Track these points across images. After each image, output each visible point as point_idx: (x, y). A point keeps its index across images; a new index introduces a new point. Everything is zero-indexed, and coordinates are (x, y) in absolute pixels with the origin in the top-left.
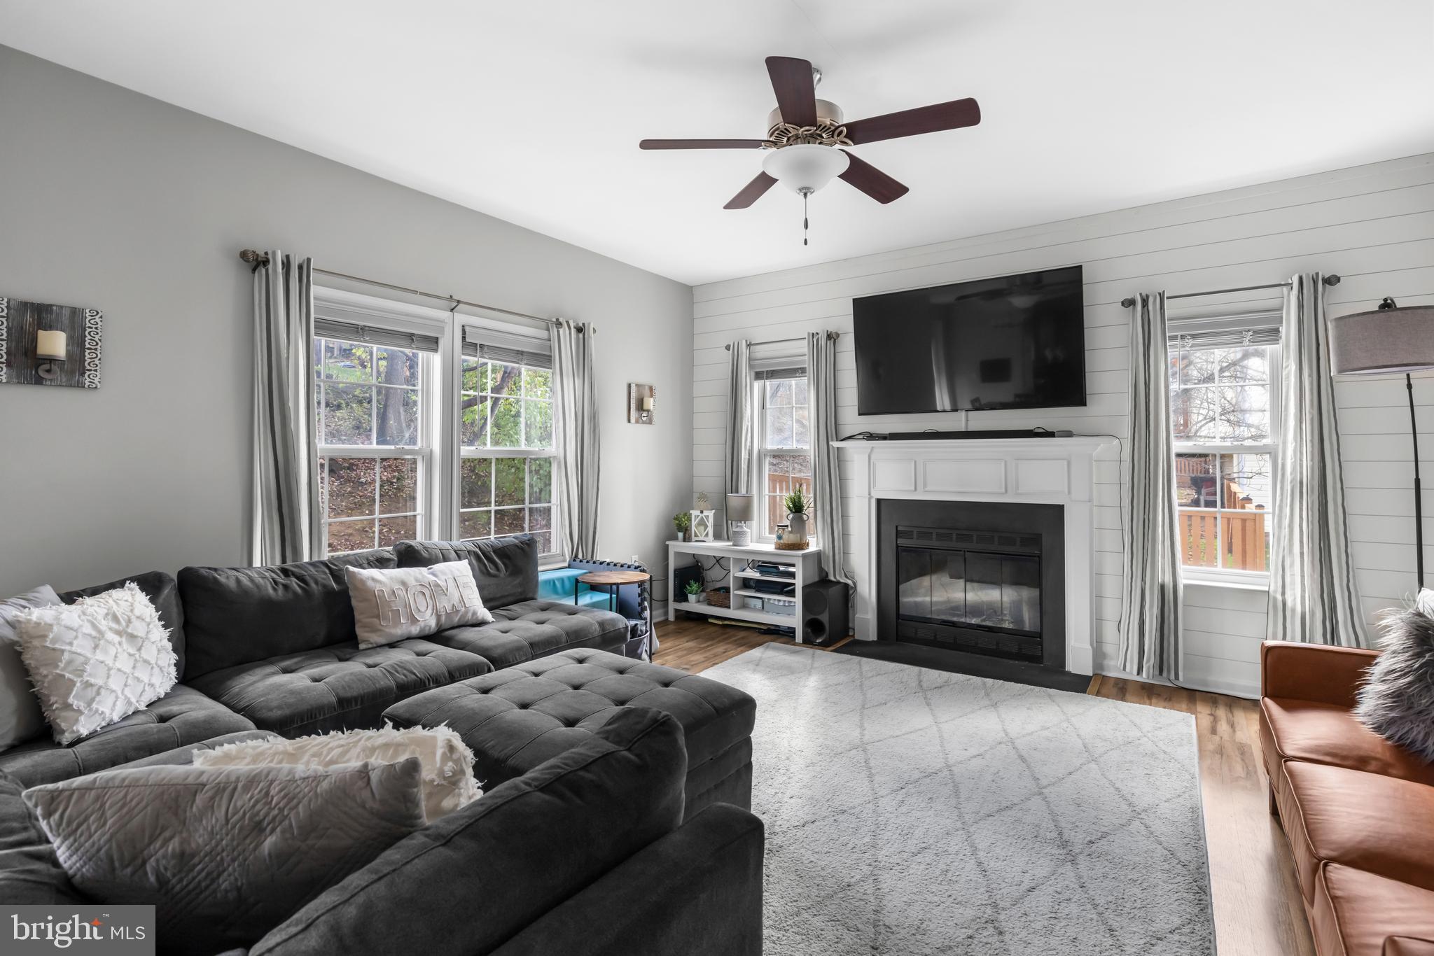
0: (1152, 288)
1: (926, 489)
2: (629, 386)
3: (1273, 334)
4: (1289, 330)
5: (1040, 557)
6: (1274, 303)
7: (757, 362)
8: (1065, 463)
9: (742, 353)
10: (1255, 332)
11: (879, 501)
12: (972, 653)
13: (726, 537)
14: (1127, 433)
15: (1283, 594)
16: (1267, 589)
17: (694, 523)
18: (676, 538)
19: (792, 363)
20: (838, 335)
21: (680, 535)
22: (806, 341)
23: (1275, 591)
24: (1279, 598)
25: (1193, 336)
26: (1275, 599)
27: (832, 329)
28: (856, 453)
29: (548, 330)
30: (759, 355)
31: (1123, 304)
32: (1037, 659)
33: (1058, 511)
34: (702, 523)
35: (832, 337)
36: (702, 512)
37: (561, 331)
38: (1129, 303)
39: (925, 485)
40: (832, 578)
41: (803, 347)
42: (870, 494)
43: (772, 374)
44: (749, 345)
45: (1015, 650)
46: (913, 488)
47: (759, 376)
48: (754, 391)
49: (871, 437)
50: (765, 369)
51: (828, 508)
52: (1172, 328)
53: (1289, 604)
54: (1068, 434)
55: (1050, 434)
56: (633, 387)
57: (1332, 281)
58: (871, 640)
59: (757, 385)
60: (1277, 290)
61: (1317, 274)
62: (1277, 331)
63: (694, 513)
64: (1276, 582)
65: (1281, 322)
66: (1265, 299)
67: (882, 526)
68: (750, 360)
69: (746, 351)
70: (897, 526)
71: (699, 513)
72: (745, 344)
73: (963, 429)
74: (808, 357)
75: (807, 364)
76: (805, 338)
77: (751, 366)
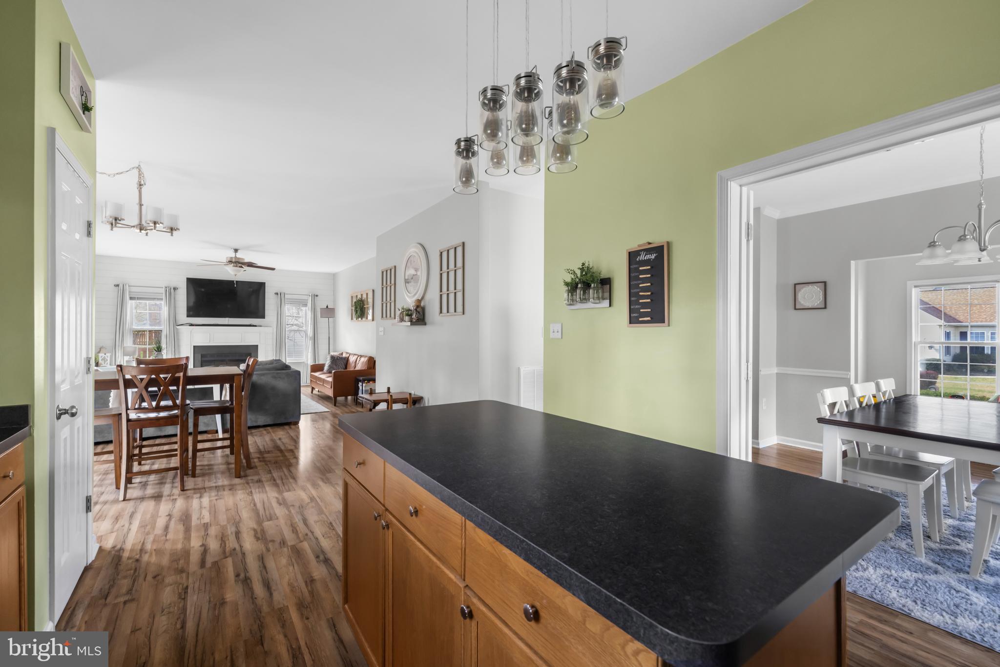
0: (283, 291)
1: (214, 342)
3: (306, 305)
4: (309, 304)
6: (306, 298)
7: (131, 293)
8: (259, 333)
9: (126, 289)
11: (194, 346)
14: (275, 326)
15: (307, 361)
17: (100, 359)
19: (155, 295)
20: (178, 288)
22: (164, 289)
23: (305, 361)
25: (291, 304)
26: (305, 363)
27: (175, 286)
28: (185, 331)
30: (132, 290)
31: (275, 293)
33: (257, 346)
34: (104, 359)
36: (105, 354)
38: (277, 294)
41: (163, 291)
42: (191, 344)
43: (139, 299)
44: (129, 286)
46: (209, 342)
47: (131, 298)
48: (130, 304)
49: (192, 325)
50: (136, 297)
52: (287, 301)
53: (308, 363)
54: (261, 326)
55: (256, 326)
57: (317, 296)
59: (130, 302)
60: (307, 296)
61: (315, 294)
62: (307, 305)
66: (305, 297)
67: (196, 355)
68: (129, 292)
69: (128, 289)
70: (201, 355)
71: (103, 355)
72: (127, 285)
73: (227, 324)
74: (164, 295)
75: (164, 297)
76: (162, 288)
77: (129, 295)
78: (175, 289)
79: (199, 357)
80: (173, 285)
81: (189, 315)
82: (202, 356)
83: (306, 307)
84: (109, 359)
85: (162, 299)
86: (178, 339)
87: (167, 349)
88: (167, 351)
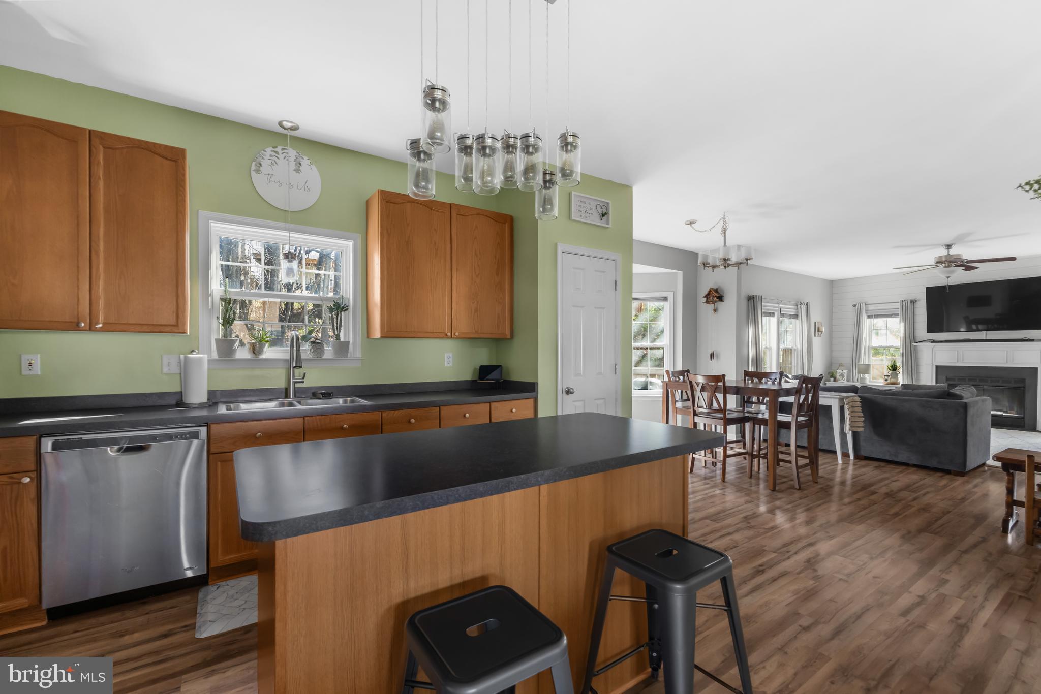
2: (815, 323)
5: (1024, 389)
7: (868, 312)
9: (863, 308)
11: (937, 367)
13: (852, 380)
17: (838, 375)
18: (830, 381)
19: (890, 312)
20: (916, 301)
21: (832, 379)
22: (900, 303)
27: (913, 299)
28: (925, 348)
29: (797, 306)
30: (870, 308)
32: (1021, 427)
33: (1034, 370)
34: (842, 375)
35: (913, 302)
36: (842, 371)
37: (802, 306)
39: (963, 360)
41: (898, 306)
42: (932, 363)
43: (878, 316)
44: (866, 305)
45: (1010, 424)
46: (957, 362)
47: (869, 317)
48: (867, 323)
49: (933, 341)
50: (874, 314)
51: (910, 369)
55: (1032, 340)
56: (817, 323)
59: (869, 321)
63: (838, 371)
67: (938, 376)
68: (866, 310)
69: (864, 307)
70: (945, 377)
71: (840, 371)
72: (864, 304)
73: (984, 339)
74: (899, 310)
75: (899, 312)
76: (898, 302)
77: (866, 313)
79: (943, 379)
80: (910, 298)
81: (930, 330)
82: (947, 378)
84: (846, 376)
85: (896, 315)
87: (903, 368)
88: (903, 370)
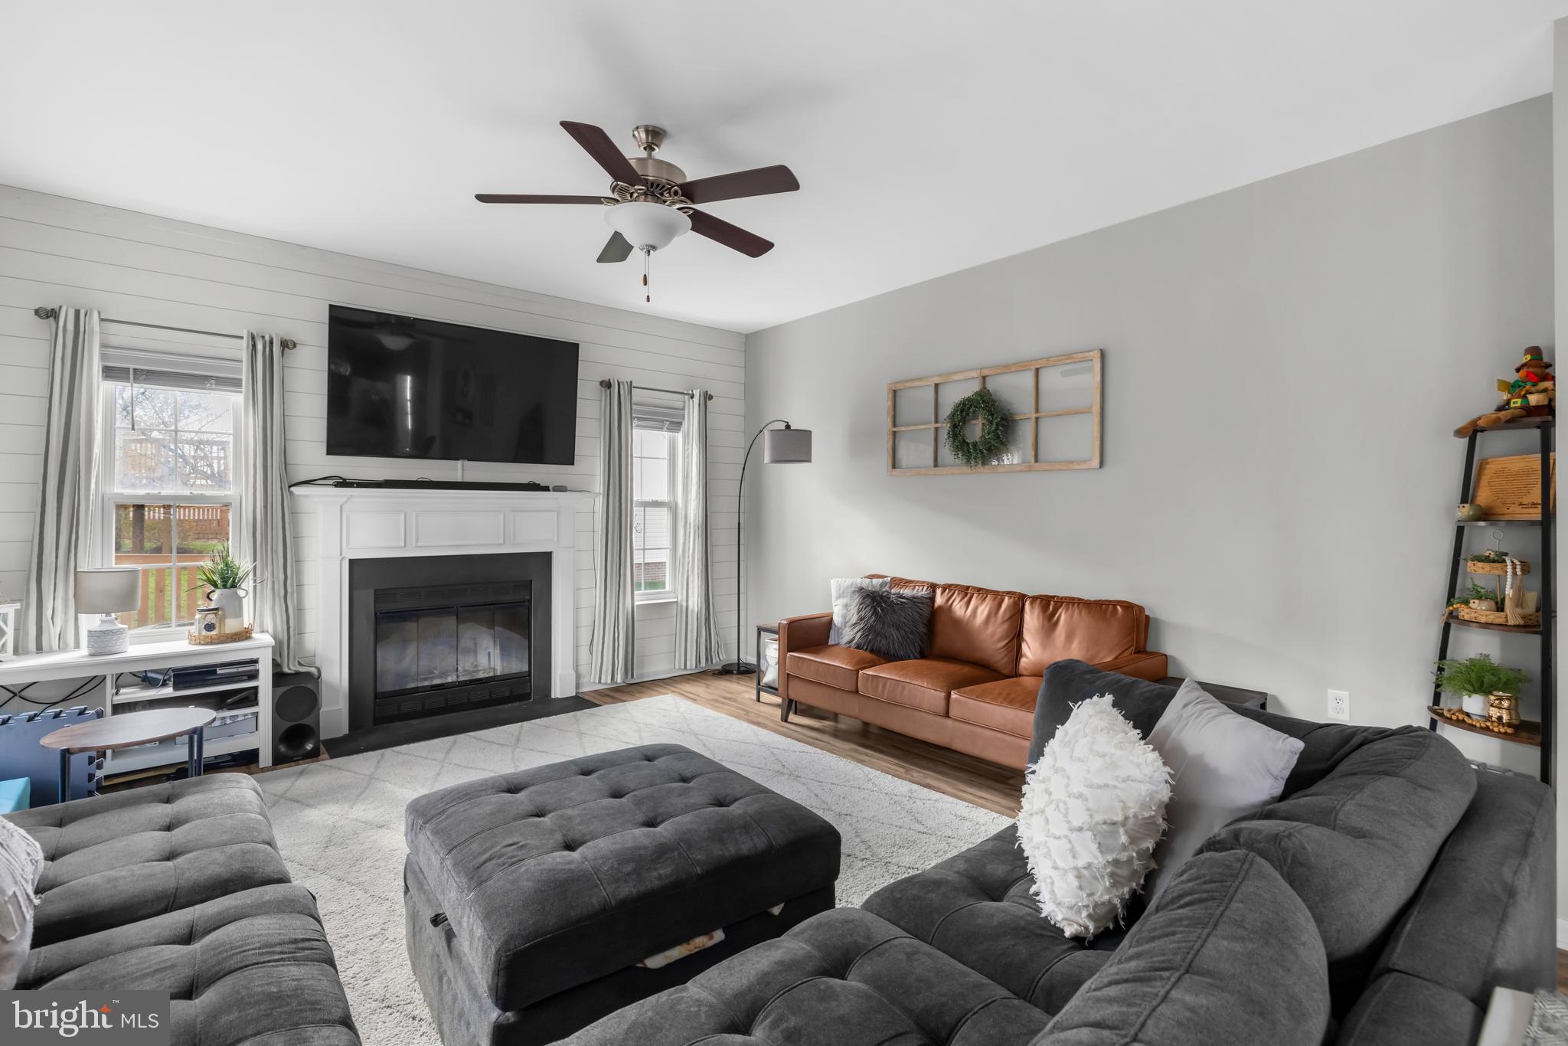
0: (625, 376)
1: (419, 544)
3: (676, 426)
4: (694, 423)
5: (530, 601)
6: (679, 405)
7: (111, 351)
8: (556, 513)
9: (89, 332)
10: (671, 422)
11: (352, 562)
12: (464, 710)
14: (603, 492)
15: (687, 601)
16: (676, 600)
19: (198, 366)
20: (295, 345)
22: (245, 341)
23: (682, 601)
24: (684, 604)
25: (642, 419)
26: (681, 606)
27: (284, 335)
28: (319, 503)
30: (114, 340)
31: (602, 383)
32: (525, 697)
33: (547, 557)
38: (607, 385)
39: (417, 541)
40: (286, 670)
41: (243, 349)
42: (340, 554)
43: (142, 376)
44: (100, 320)
45: (507, 694)
46: (403, 544)
47: (109, 373)
49: (343, 483)
50: (132, 366)
52: (636, 411)
53: (690, 607)
54: (561, 489)
55: (546, 489)
57: (711, 397)
58: (340, 735)
59: (106, 386)
60: (682, 396)
61: (707, 392)
64: (682, 595)
65: (684, 418)
66: (675, 400)
67: (355, 593)
68: (103, 346)
69: (97, 328)
70: (375, 591)
72: (93, 317)
73: (459, 480)
74: (245, 366)
75: (245, 376)
76: (238, 337)
77: (103, 357)
78: (286, 345)
79: (368, 597)
80: (278, 329)
81: (335, 447)
82: (379, 595)
83: (678, 430)
85: (236, 383)
86: (296, 537)
87: (255, 575)
88: (255, 581)
